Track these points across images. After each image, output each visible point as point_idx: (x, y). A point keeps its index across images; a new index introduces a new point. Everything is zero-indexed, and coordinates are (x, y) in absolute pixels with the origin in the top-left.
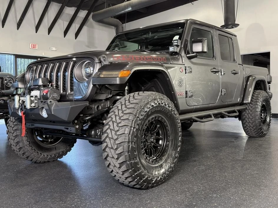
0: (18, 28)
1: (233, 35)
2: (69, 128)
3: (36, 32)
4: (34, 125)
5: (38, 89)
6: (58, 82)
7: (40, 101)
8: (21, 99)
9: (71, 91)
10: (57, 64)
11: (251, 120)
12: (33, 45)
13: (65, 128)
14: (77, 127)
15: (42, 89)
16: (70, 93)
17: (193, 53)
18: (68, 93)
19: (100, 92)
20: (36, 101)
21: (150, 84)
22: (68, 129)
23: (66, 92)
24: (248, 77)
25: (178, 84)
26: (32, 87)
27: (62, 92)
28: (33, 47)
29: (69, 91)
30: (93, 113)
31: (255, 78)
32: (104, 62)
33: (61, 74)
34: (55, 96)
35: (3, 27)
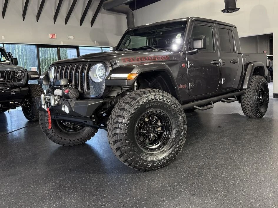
0: (37, 20)
1: (232, 27)
2: (88, 121)
3: (54, 23)
4: (58, 117)
5: (60, 88)
6: (76, 82)
7: (62, 99)
8: (47, 98)
9: (88, 90)
10: (75, 66)
11: (250, 103)
12: (52, 35)
13: (84, 121)
14: (94, 120)
15: (64, 89)
16: (87, 91)
17: (194, 49)
18: (85, 92)
19: (113, 90)
20: (59, 100)
21: (155, 80)
22: (86, 122)
23: (84, 90)
24: (248, 64)
25: (181, 78)
26: (55, 87)
27: (80, 90)
28: (52, 37)
29: (86, 90)
30: (107, 107)
31: (253, 65)
32: (114, 66)
33: (79, 74)
34: (75, 95)
35: (24, 20)
